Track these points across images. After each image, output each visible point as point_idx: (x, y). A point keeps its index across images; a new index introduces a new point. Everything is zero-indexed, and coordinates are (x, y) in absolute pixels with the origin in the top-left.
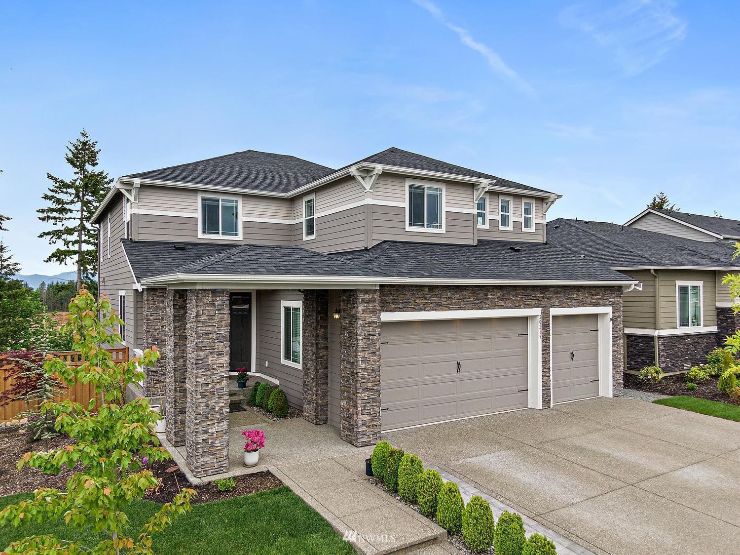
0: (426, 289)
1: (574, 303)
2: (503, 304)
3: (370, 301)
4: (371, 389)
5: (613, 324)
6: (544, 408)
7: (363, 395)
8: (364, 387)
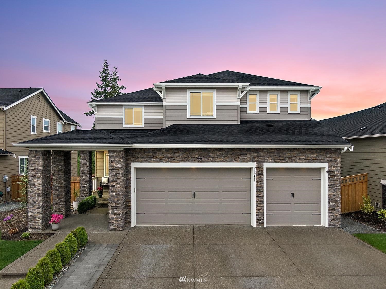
0: (164, 150)
1: (287, 159)
2: (221, 159)
3: (116, 157)
4: (117, 202)
5: (329, 175)
6: (258, 226)
7: (112, 204)
8: (113, 200)
